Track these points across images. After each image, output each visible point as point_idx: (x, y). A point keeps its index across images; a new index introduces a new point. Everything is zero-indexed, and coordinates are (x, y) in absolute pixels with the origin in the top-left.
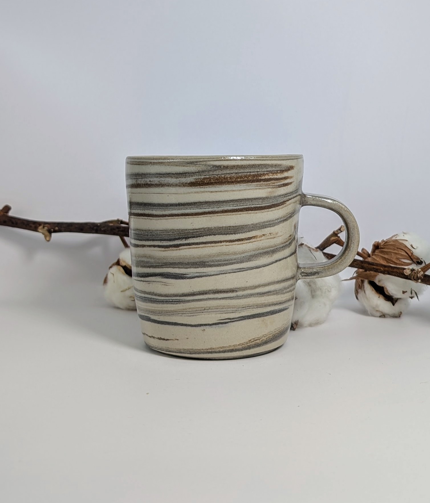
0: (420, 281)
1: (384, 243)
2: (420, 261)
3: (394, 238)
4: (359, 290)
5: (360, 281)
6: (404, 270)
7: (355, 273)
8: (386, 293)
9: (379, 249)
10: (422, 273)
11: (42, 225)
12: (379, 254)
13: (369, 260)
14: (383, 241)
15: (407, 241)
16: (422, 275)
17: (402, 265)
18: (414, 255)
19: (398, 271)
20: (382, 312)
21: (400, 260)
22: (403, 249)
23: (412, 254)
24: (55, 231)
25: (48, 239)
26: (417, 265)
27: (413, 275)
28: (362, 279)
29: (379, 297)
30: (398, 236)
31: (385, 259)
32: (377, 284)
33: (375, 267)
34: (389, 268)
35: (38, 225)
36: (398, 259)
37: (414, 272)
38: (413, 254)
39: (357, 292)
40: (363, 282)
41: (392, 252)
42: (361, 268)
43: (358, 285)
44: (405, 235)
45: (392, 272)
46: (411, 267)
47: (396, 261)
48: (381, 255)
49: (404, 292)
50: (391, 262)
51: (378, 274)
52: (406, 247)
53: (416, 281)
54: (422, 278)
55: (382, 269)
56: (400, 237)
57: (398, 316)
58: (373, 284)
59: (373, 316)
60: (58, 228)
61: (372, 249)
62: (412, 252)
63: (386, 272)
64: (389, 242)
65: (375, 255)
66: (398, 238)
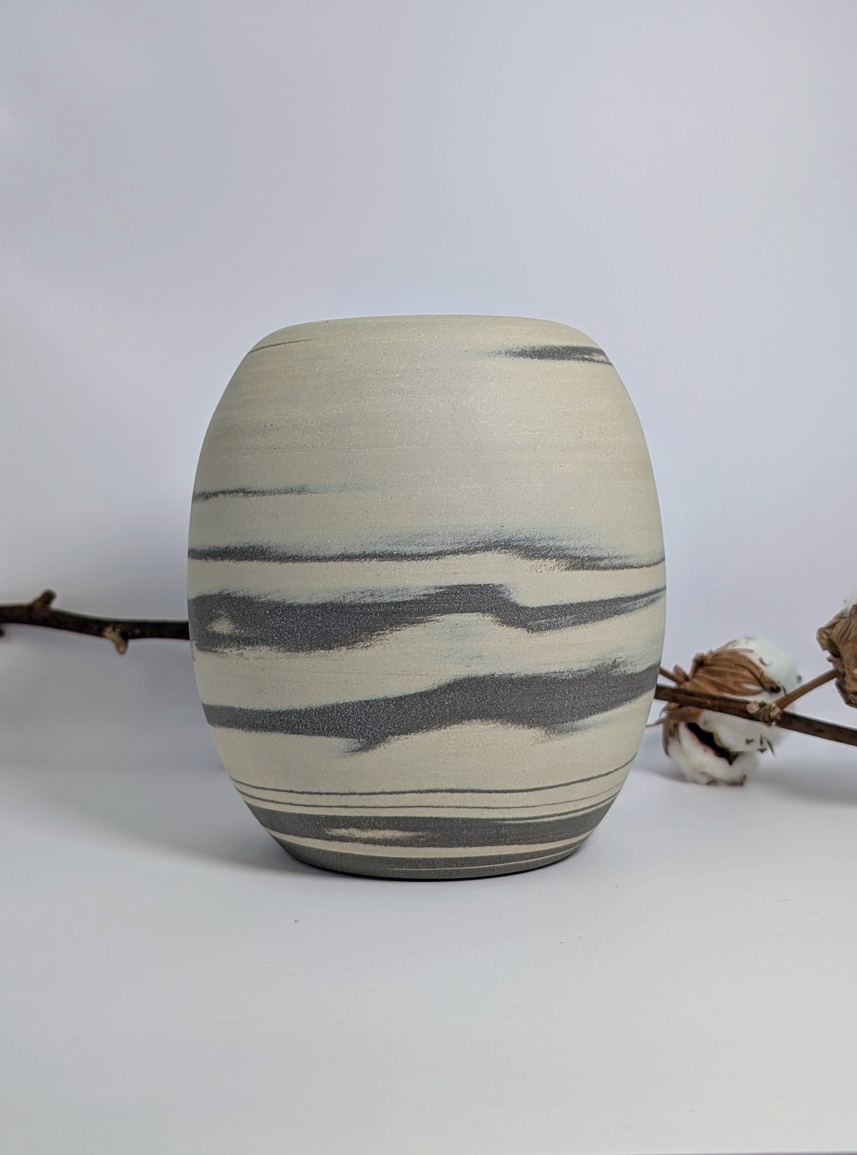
0: (774, 723)
2: (775, 687)
3: (730, 648)
4: (670, 739)
8: (718, 743)
10: (778, 710)
11: (112, 625)
14: (711, 653)
15: (751, 651)
16: (778, 714)
19: (736, 706)
20: (710, 776)
22: (746, 665)
24: (135, 637)
25: (121, 649)
27: (762, 714)
31: (714, 684)
32: (702, 726)
33: (696, 699)
34: (721, 700)
35: (104, 626)
36: (737, 683)
37: (763, 707)
39: (666, 743)
45: (727, 707)
50: (725, 689)
52: (751, 662)
54: (779, 718)
55: (708, 702)
56: (741, 646)
57: (738, 783)
58: (694, 729)
59: (695, 782)
60: (142, 631)
61: (693, 666)
63: (716, 708)
64: (721, 654)
65: (697, 677)
66: (737, 647)
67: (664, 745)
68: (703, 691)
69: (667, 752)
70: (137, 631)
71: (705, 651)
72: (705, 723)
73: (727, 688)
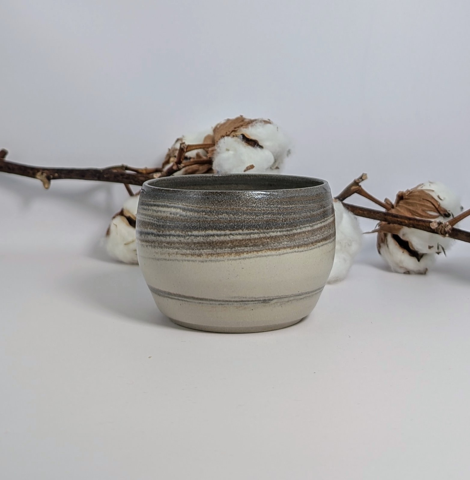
0: (447, 235)
1: (409, 193)
2: (447, 214)
3: (419, 188)
4: (382, 244)
5: (383, 234)
6: (431, 224)
7: (378, 226)
8: (411, 248)
9: (404, 200)
10: (450, 227)
11: (41, 171)
12: (404, 205)
13: (393, 211)
14: (408, 191)
15: (433, 191)
16: (450, 229)
17: (428, 218)
18: (441, 208)
19: (424, 224)
20: (406, 269)
21: (426, 212)
22: (430, 200)
23: (439, 206)
24: (54, 178)
25: (46, 186)
26: (444, 218)
27: (440, 229)
28: (385, 232)
29: (403, 252)
30: (424, 185)
31: (409, 211)
32: (401, 237)
33: (399, 219)
34: (414, 220)
35: (36, 171)
36: (423, 211)
37: (441, 225)
38: (441, 205)
39: (379, 247)
40: (385, 235)
41: (417, 203)
42: (384, 221)
43: (380, 239)
44: (432, 185)
45: (417, 225)
46: (438, 220)
47: (421, 214)
48: (406, 206)
49: (430, 247)
50: (416, 214)
51: (403, 228)
52: (433, 198)
53: (443, 236)
54: (450, 232)
55: (406, 221)
56: (426, 187)
57: (423, 273)
58: (396, 238)
59: (397, 272)
60: (58, 174)
61: (396, 199)
62: (439, 204)
63: (411, 226)
64: (414, 192)
65: (400, 206)
66: (424, 188)
67: (378, 248)
68: (403, 215)
69: (379, 252)
70: (56, 175)
71: (404, 190)
72: (404, 235)
73: (418, 213)
